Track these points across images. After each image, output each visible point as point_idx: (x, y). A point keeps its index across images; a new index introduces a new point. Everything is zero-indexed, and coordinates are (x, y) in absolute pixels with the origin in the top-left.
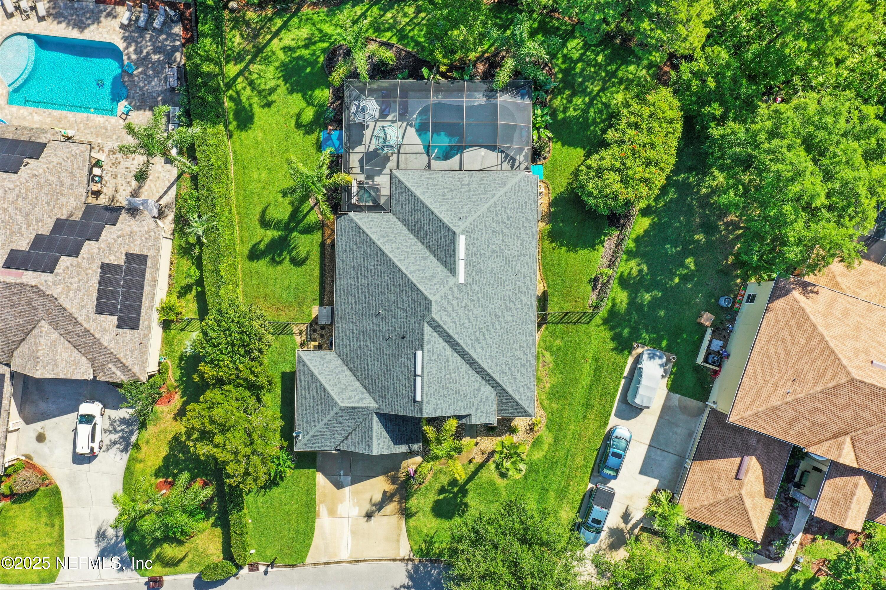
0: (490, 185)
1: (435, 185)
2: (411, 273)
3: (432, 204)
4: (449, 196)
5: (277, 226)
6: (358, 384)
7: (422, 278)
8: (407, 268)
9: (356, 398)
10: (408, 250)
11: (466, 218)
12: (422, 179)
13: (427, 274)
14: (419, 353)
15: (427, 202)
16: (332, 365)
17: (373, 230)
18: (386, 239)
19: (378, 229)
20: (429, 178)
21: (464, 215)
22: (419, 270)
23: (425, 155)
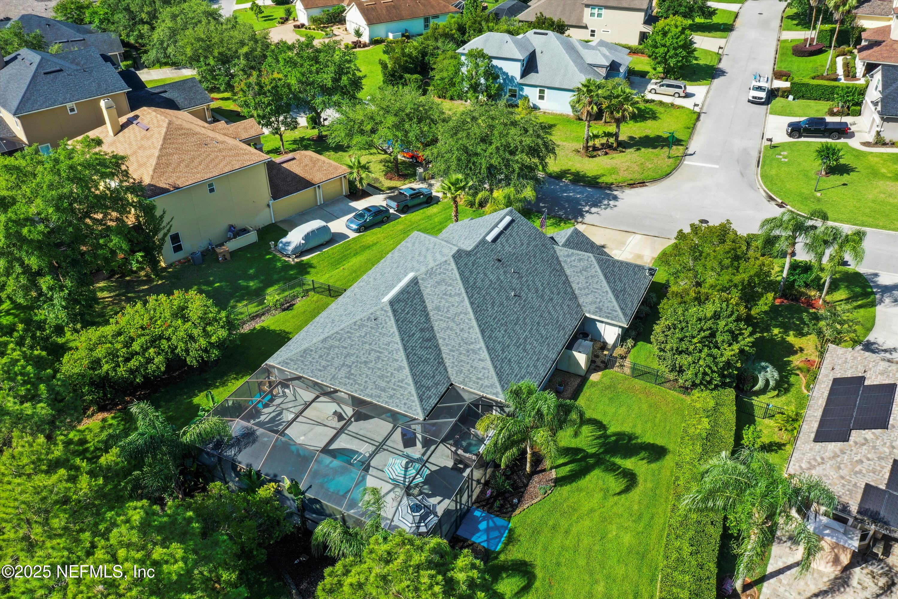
0: (321, 356)
1: (381, 377)
2: (459, 294)
3: (397, 350)
4: (373, 355)
5: (613, 468)
6: (568, 272)
7: (450, 285)
8: (462, 301)
9: (573, 258)
10: (451, 324)
11: (369, 319)
12: (391, 392)
13: (444, 287)
14: (490, 238)
15: (401, 355)
16: (590, 298)
17: (482, 364)
18: (472, 347)
19: (475, 364)
20: (384, 390)
21: (369, 324)
22: (450, 295)
23: (372, 464)
